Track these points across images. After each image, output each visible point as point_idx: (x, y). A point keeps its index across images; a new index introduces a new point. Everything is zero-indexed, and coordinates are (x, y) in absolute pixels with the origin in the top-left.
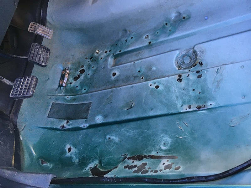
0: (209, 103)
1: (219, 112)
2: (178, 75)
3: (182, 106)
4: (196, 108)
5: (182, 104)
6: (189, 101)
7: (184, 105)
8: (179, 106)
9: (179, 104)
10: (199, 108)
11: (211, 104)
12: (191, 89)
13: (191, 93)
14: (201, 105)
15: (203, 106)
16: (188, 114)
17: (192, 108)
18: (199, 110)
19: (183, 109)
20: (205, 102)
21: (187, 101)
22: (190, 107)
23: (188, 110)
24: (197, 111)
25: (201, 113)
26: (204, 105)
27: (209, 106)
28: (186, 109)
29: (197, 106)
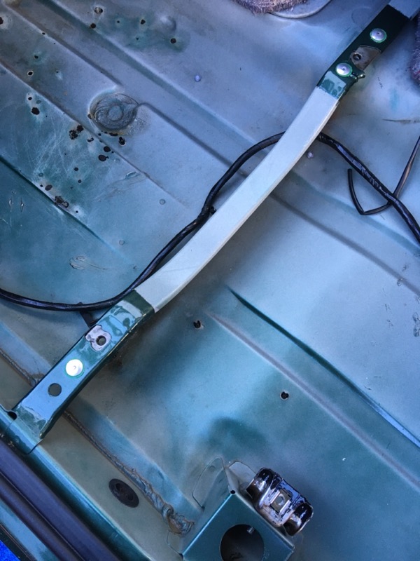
0: (77, 208)
1: (76, 230)
2: (78, 124)
3: (41, 175)
4: (56, 197)
5: (43, 172)
6: (55, 178)
7: (44, 177)
8: (37, 171)
9: (40, 169)
10: (59, 201)
11: (78, 211)
12: (74, 164)
13: (70, 170)
14: (64, 199)
15: (66, 204)
16: (38, 194)
17: (51, 193)
18: (55, 204)
19: (37, 180)
20: (73, 202)
21: (53, 175)
22: (48, 188)
23: (43, 189)
24: (53, 202)
25: (55, 210)
26: (68, 204)
27: (73, 211)
28: (42, 186)
29: (58, 195)
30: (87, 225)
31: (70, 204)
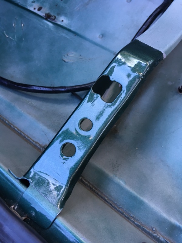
0: (62, 18)
1: (64, 35)
3: (34, 2)
4: (46, 14)
7: (36, 3)
10: (48, 17)
11: (63, 20)
14: (52, 14)
15: (53, 18)
17: (41, 12)
18: (46, 19)
19: (31, 6)
20: (59, 14)
22: (39, 9)
23: (36, 11)
25: (47, 24)
26: (55, 17)
27: (59, 21)
28: (35, 9)
29: (47, 12)
30: (72, 29)
31: (57, 17)
